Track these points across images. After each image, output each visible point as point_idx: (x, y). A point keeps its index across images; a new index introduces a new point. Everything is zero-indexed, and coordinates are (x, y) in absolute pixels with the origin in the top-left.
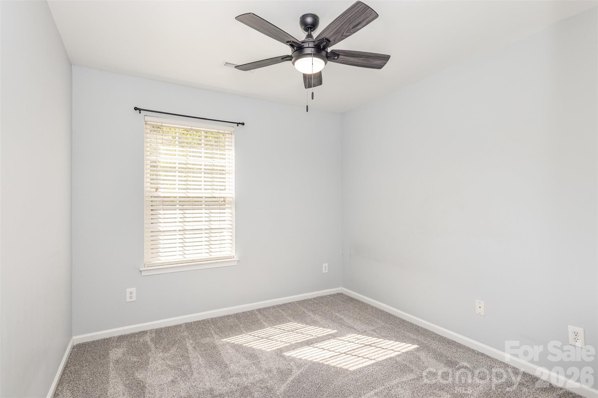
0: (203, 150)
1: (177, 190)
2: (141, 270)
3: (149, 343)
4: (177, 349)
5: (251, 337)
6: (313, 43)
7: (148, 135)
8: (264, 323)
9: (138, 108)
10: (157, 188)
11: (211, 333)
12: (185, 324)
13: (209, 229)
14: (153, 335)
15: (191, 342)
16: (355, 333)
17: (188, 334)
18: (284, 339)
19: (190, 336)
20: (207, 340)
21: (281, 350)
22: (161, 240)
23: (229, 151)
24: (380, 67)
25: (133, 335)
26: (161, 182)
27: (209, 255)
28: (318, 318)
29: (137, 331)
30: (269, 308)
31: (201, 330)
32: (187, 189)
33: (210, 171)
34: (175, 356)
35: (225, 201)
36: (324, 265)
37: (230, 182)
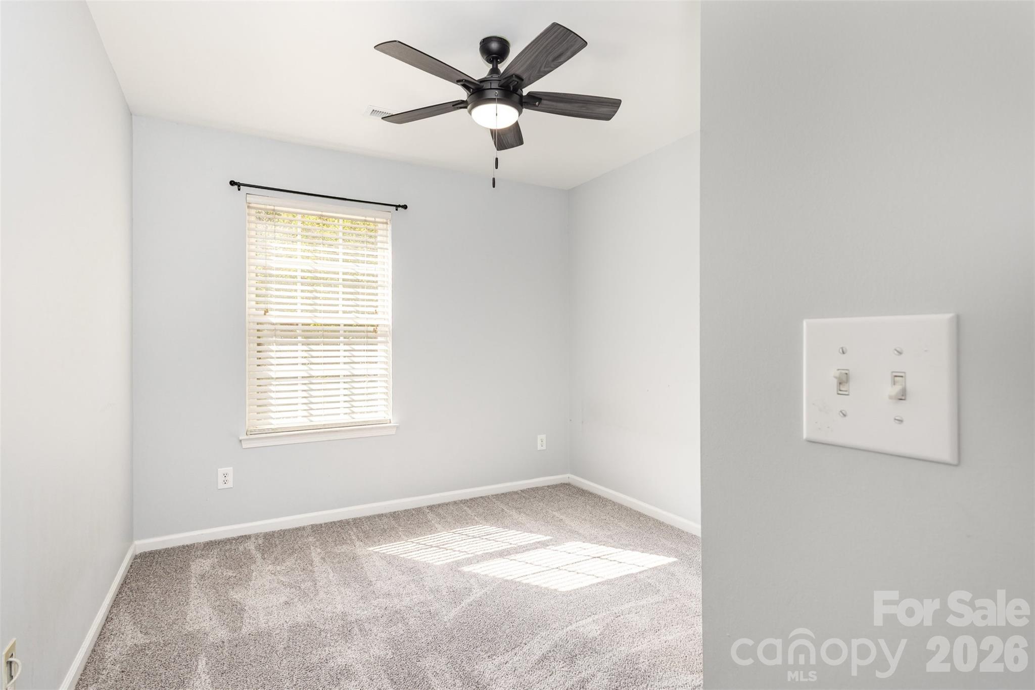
0: (340, 250)
1: (299, 314)
2: (240, 438)
3: (254, 552)
4: (296, 561)
5: (414, 544)
6: (498, 83)
7: (253, 226)
8: (436, 525)
9: (236, 181)
10: (267, 310)
11: (351, 540)
12: (311, 527)
13: (350, 376)
14: (260, 542)
15: (319, 550)
16: (580, 540)
17: (315, 540)
18: (464, 549)
19: (318, 543)
20: (344, 548)
21: (459, 563)
22: (274, 392)
23: (383, 250)
24: (608, 117)
25: (228, 541)
26: (274, 300)
27: (350, 418)
28: (523, 518)
29: (235, 535)
30: (447, 504)
31: (335, 534)
32: (316, 311)
33: (354, 283)
34: (293, 569)
35: (375, 331)
36: (540, 437)
37: (384, 301)
